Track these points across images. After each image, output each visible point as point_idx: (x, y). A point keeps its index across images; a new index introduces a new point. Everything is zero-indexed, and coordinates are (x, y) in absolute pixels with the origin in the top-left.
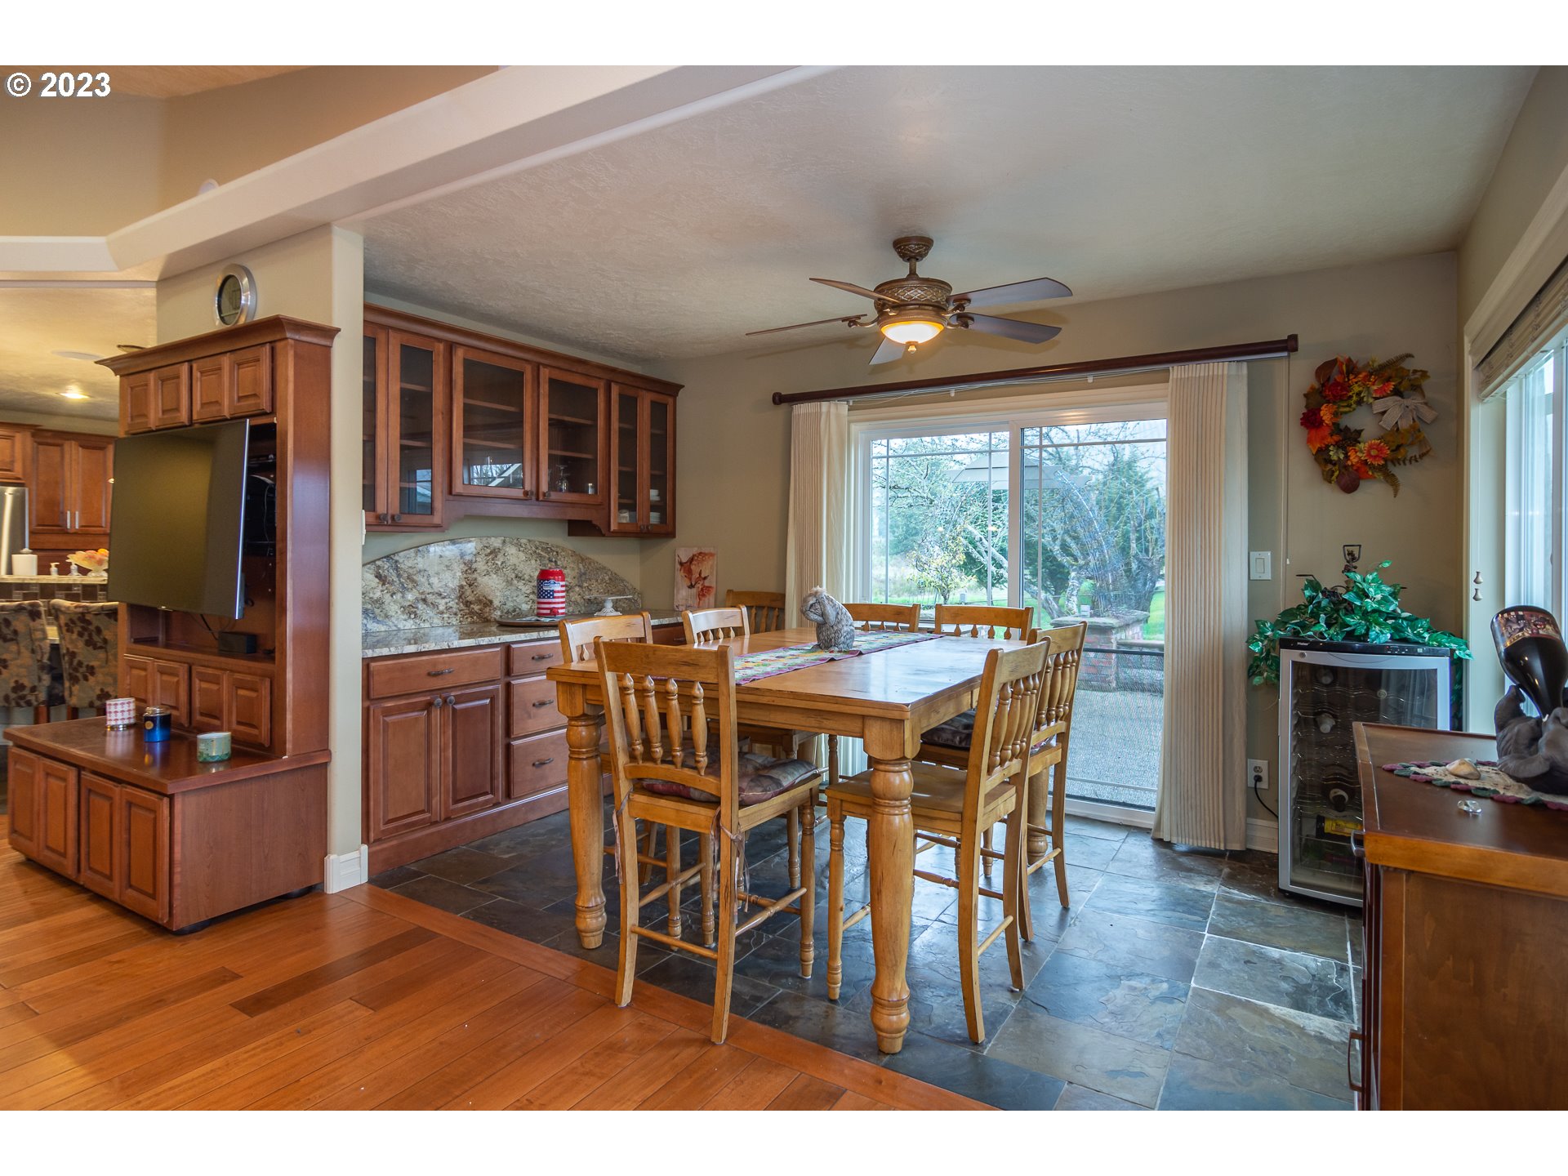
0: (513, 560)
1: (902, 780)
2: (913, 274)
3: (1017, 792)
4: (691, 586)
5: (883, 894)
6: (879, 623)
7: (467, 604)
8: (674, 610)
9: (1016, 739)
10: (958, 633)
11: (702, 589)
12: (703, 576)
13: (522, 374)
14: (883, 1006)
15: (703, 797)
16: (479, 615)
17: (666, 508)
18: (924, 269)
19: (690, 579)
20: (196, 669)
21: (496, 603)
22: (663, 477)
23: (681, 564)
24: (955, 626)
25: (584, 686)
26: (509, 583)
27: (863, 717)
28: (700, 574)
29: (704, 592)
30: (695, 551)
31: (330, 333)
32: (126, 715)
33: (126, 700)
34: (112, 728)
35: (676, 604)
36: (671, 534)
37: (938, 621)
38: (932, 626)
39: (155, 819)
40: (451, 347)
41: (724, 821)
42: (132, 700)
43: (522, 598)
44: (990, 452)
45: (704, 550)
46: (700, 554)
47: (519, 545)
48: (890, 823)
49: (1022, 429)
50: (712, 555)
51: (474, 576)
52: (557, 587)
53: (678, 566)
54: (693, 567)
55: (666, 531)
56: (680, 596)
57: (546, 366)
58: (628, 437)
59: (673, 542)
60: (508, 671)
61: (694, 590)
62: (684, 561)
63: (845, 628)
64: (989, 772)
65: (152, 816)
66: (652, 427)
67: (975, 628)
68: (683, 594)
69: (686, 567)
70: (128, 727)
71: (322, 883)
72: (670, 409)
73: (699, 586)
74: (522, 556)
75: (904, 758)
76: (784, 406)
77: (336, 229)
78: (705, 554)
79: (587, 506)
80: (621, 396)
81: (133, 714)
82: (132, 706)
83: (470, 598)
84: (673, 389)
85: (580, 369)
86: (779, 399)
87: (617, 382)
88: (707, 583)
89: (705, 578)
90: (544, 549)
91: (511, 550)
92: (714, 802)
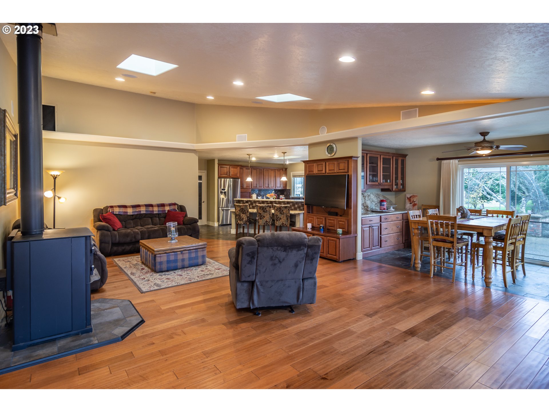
0: (372, 197)
1: (491, 240)
2: (484, 139)
3: (514, 246)
4: (411, 203)
5: (487, 259)
6: (475, 214)
7: (365, 207)
8: (405, 209)
9: (514, 235)
10: (493, 216)
11: (414, 204)
12: (414, 201)
13: (378, 157)
14: (487, 278)
15: (449, 241)
16: (366, 209)
17: (403, 184)
18: (487, 138)
19: (410, 202)
20: (327, 218)
21: (369, 207)
22: (403, 178)
23: (408, 198)
24: (492, 215)
25: (418, 223)
26: (371, 202)
27: (483, 229)
28: (413, 201)
29: (414, 205)
30: (412, 195)
31: (358, 157)
32: (310, 226)
33: (310, 224)
34: (308, 228)
35: (406, 208)
36: (405, 191)
37: (487, 214)
38: (486, 215)
39: (336, 243)
40: (367, 154)
41: (454, 245)
42: (311, 224)
43: (373, 206)
44: (500, 172)
45: (414, 195)
46: (413, 196)
47: (373, 194)
48: (489, 247)
49: (510, 167)
50: (417, 196)
51: (366, 201)
52: (385, 204)
53: (407, 198)
54: (411, 199)
55: (403, 190)
56: (407, 206)
57: (382, 155)
58: (397, 169)
59: (405, 193)
60: (381, 221)
61: (411, 204)
62: (408, 197)
63: (469, 214)
64: (509, 240)
65: (335, 242)
66: (401, 166)
67: (503, 215)
68: (408, 205)
69: (409, 199)
70: (311, 228)
71: (356, 258)
72: (405, 160)
73: (413, 203)
74: (374, 196)
75: (492, 236)
76: (439, 161)
77: (359, 138)
78: (415, 196)
79: (389, 185)
80: (395, 159)
81: (311, 226)
82: (311, 225)
83: (365, 206)
84: (405, 156)
85: (388, 154)
86: (438, 159)
87: (394, 156)
88: (415, 203)
89: (415, 202)
90: (377, 195)
91: (372, 195)
92: (452, 242)
